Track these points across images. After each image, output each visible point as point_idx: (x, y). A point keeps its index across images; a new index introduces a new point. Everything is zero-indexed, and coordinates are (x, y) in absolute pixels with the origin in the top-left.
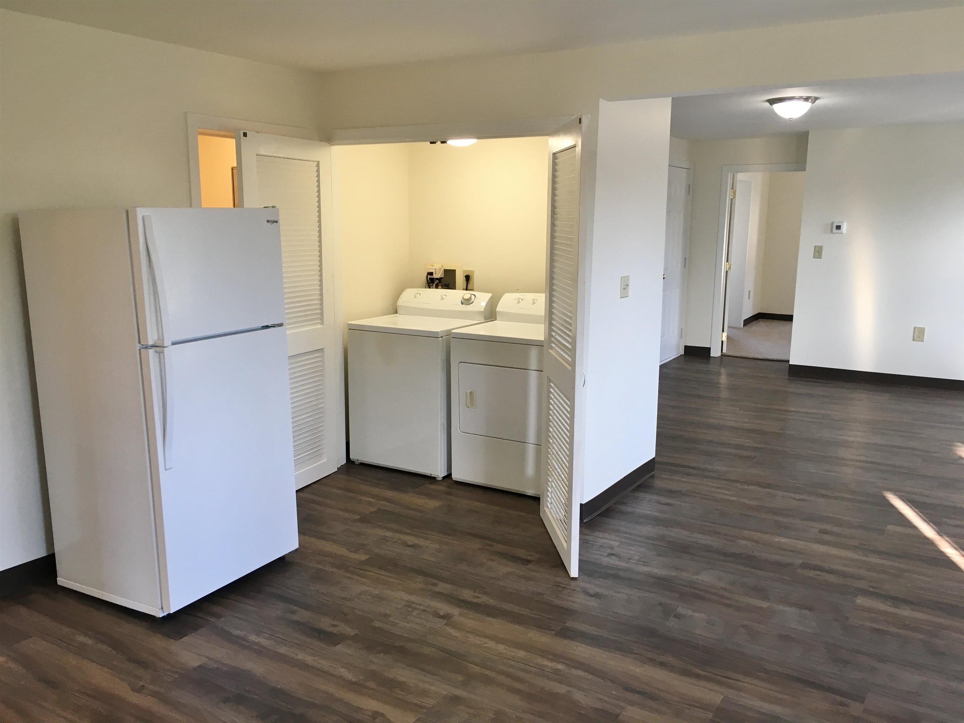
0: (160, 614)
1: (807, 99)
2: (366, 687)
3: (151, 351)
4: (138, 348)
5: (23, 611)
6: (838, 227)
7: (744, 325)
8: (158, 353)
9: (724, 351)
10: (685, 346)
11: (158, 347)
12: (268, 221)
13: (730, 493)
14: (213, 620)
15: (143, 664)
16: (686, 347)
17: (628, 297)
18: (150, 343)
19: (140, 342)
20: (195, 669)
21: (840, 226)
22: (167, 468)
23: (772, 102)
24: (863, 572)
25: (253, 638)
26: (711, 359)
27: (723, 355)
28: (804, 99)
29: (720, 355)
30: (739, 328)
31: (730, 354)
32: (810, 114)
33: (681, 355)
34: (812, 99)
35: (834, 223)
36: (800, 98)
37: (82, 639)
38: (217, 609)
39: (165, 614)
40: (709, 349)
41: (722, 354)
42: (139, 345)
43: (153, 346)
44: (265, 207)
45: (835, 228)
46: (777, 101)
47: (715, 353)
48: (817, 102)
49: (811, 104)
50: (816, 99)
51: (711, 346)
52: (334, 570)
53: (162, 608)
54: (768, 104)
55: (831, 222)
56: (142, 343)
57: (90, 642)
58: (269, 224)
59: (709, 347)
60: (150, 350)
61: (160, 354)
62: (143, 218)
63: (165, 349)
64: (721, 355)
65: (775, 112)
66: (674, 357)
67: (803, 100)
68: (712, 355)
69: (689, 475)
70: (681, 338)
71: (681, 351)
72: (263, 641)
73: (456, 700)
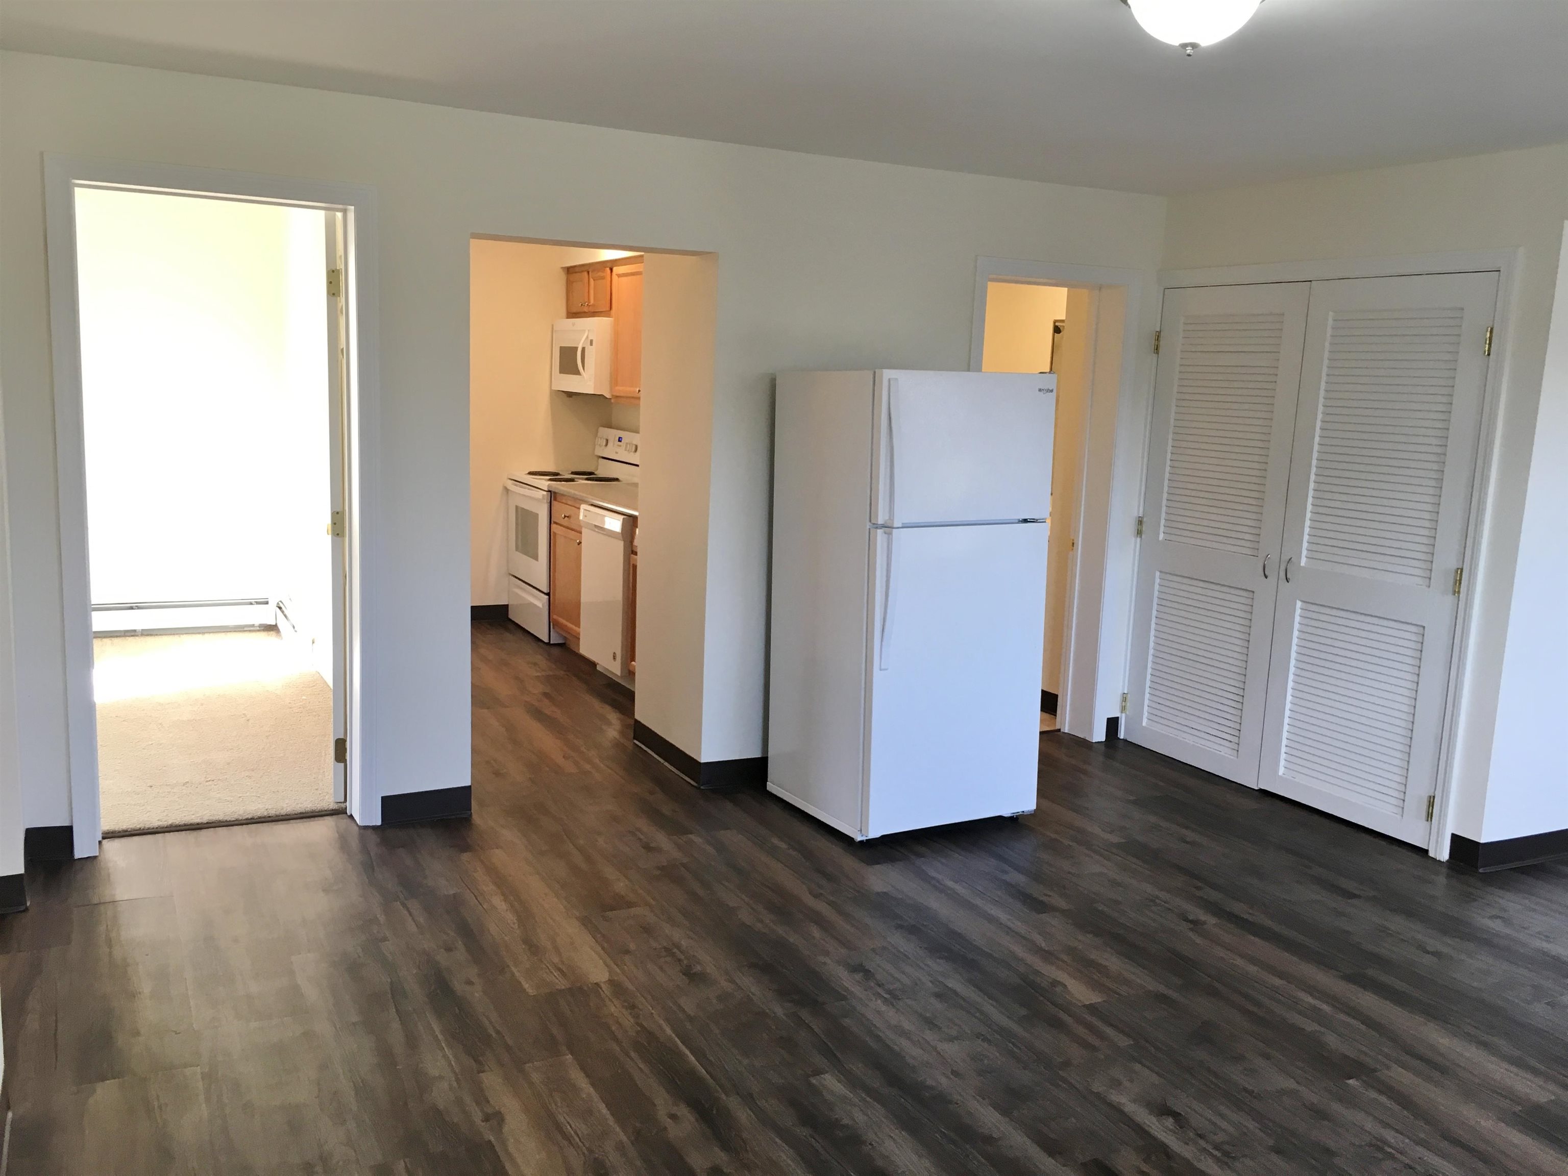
0: (859, 838)
2: (1057, 958)
3: (880, 532)
4: (868, 527)
5: (729, 806)
8: (886, 535)
11: (888, 527)
12: (1040, 390)
14: (913, 857)
15: (829, 878)
18: (880, 521)
19: (870, 521)
20: (878, 893)
22: (882, 667)
25: (950, 883)
37: (775, 841)
38: (922, 849)
39: (864, 838)
42: (870, 524)
43: (883, 526)
44: (1041, 373)
52: (1074, 844)
53: (861, 830)
56: (872, 522)
57: (783, 846)
58: (1041, 393)
60: (878, 531)
61: (889, 534)
62: (889, 380)
63: (894, 530)
72: (958, 888)
73: (1162, 998)
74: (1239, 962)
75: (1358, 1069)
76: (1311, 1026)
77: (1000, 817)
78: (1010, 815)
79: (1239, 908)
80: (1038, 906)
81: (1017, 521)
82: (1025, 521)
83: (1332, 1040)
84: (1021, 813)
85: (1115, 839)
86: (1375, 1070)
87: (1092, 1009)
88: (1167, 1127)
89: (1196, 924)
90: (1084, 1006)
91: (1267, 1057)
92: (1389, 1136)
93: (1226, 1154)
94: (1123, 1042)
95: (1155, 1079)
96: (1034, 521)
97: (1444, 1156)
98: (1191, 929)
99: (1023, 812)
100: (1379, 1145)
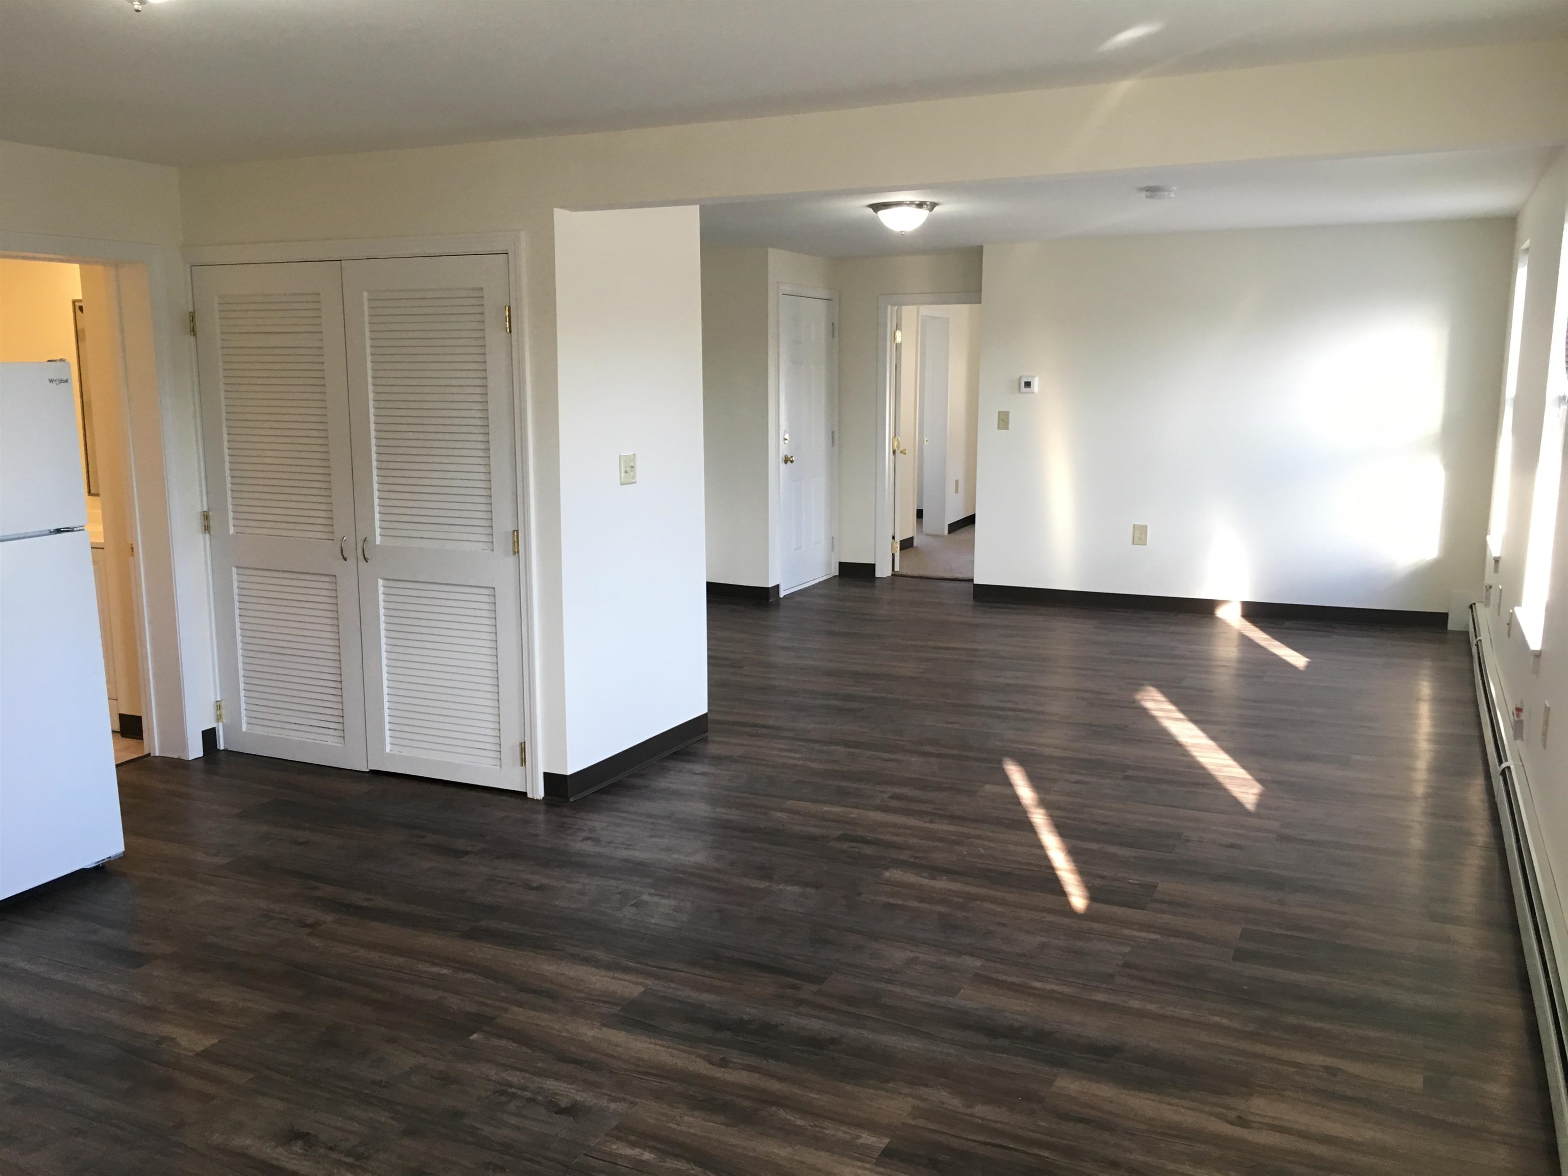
1: (920, 205)
2: (161, 1011)
6: (1028, 384)
7: (950, 532)
9: (897, 569)
10: (840, 563)
12: (51, 381)
13: (799, 756)
16: (843, 566)
17: (635, 483)
21: (1030, 382)
23: (876, 207)
24: (912, 841)
25: (23, 964)
26: (877, 581)
27: (895, 575)
28: (917, 204)
29: (890, 575)
30: (942, 536)
31: (904, 572)
32: (929, 224)
33: (834, 576)
34: (927, 205)
35: (1022, 379)
36: (911, 203)
40: (873, 566)
41: (894, 573)
44: (49, 361)
45: (1023, 384)
46: (883, 207)
47: (884, 571)
48: (937, 209)
49: (928, 212)
50: (933, 205)
51: (875, 561)
52: (173, 878)
54: (871, 210)
55: (1019, 377)
58: (54, 384)
59: (873, 563)
64: (893, 575)
65: (881, 221)
66: (821, 580)
67: (915, 206)
68: (878, 574)
69: (756, 735)
70: (833, 551)
71: (833, 570)
72: (34, 967)
73: (282, 1017)
74: (362, 953)
75: (481, 1021)
76: (433, 995)
77: (82, 871)
78: (94, 865)
79: (357, 897)
80: (136, 959)
81: (48, 532)
82: (58, 531)
83: (454, 1002)
84: (106, 860)
85: (221, 860)
86: (493, 1019)
87: (205, 1054)
88: (296, 1153)
89: (313, 927)
90: (198, 1055)
91: (392, 1040)
92: (514, 1078)
93: (359, 1157)
94: (241, 1078)
95: (280, 1106)
96: (69, 530)
97: (557, 1077)
98: (309, 934)
99: (110, 857)
100: (503, 1091)
